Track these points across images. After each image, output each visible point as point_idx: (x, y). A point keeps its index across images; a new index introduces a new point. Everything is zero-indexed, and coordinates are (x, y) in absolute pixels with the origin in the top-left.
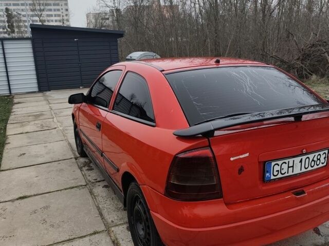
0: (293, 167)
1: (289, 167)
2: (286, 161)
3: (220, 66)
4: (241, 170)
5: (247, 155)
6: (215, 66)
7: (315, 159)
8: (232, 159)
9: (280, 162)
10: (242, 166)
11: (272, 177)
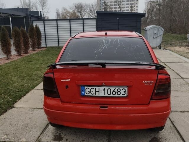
0: (99, 91)
1: (96, 91)
2: (94, 88)
3: (107, 36)
4: (67, 87)
5: (70, 80)
6: (105, 36)
7: (116, 91)
8: (62, 81)
9: (90, 88)
10: (67, 85)
11: (86, 94)
